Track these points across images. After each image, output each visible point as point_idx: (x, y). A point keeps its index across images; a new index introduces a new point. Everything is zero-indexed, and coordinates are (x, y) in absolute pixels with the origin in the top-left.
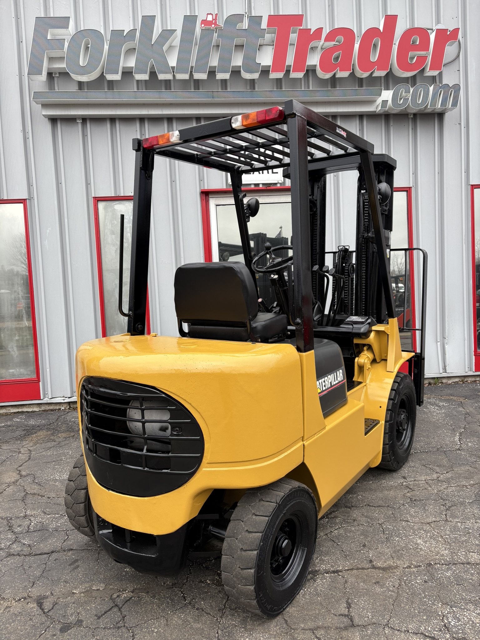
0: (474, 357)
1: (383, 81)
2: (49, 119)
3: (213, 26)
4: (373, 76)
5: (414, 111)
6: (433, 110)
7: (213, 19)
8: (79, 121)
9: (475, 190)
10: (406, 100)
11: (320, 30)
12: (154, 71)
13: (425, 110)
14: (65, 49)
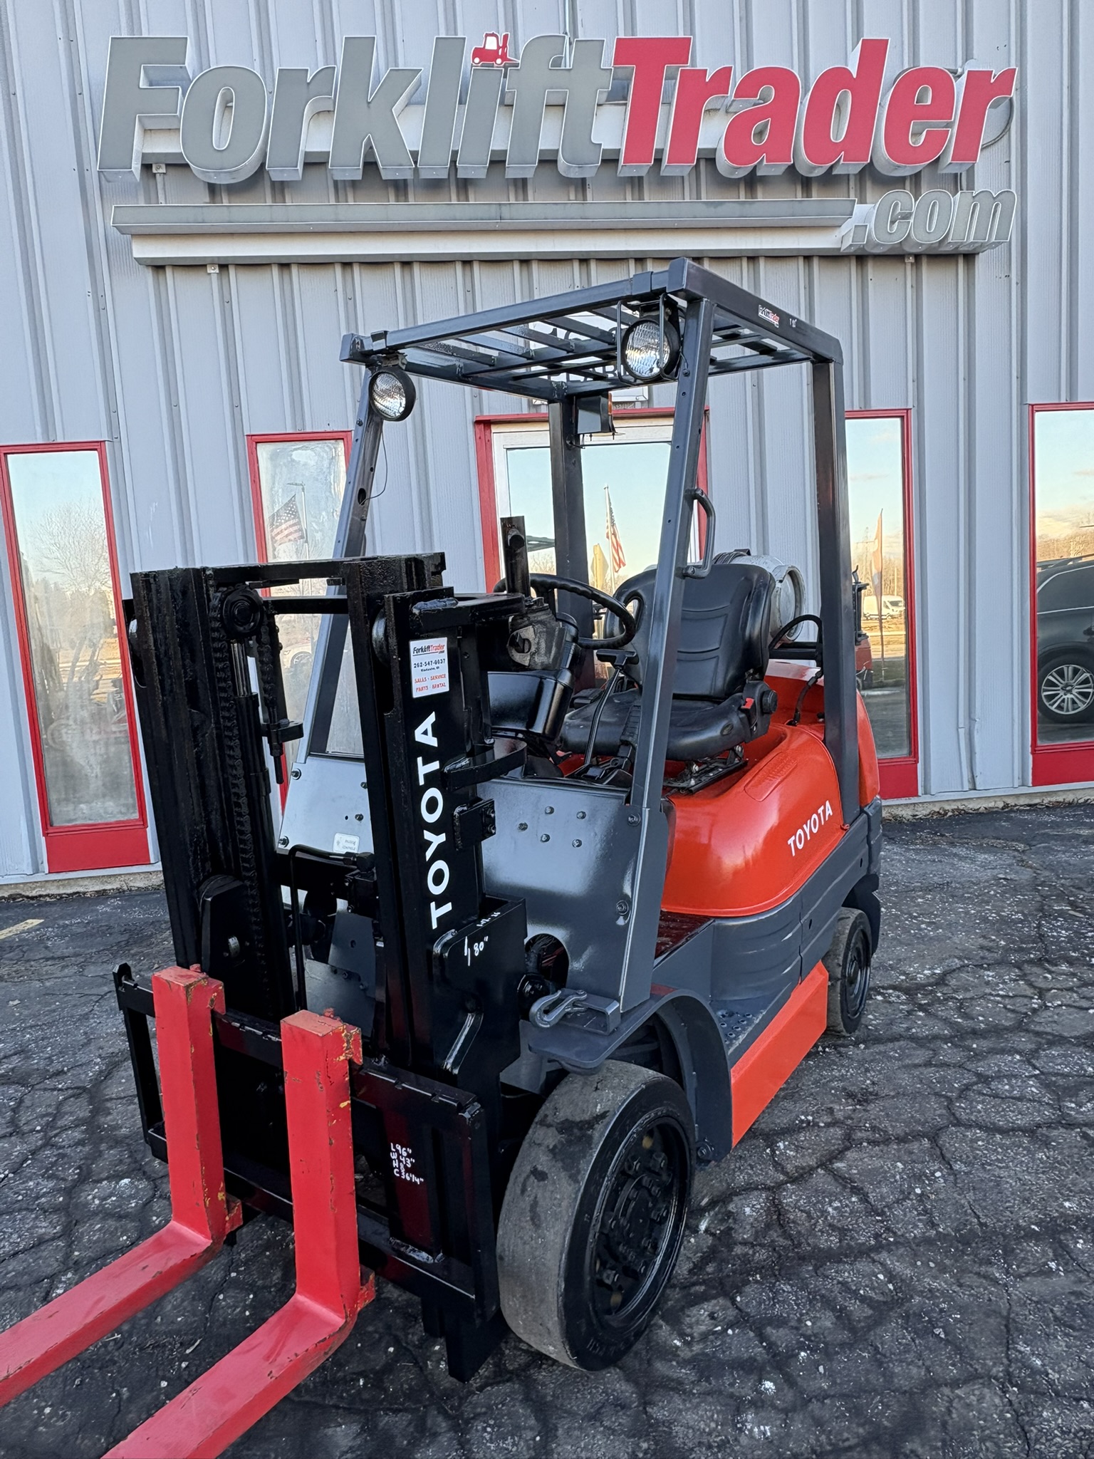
0: (1031, 757)
1: (853, 184)
2: (148, 266)
3: (499, 61)
4: (835, 172)
5: (918, 249)
6: (957, 248)
7: (499, 47)
8: (213, 270)
9: (1037, 415)
10: (904, 225)
11: (725, 74)
12: (372, 160)
13: (939, 246)
14: (180, 111)
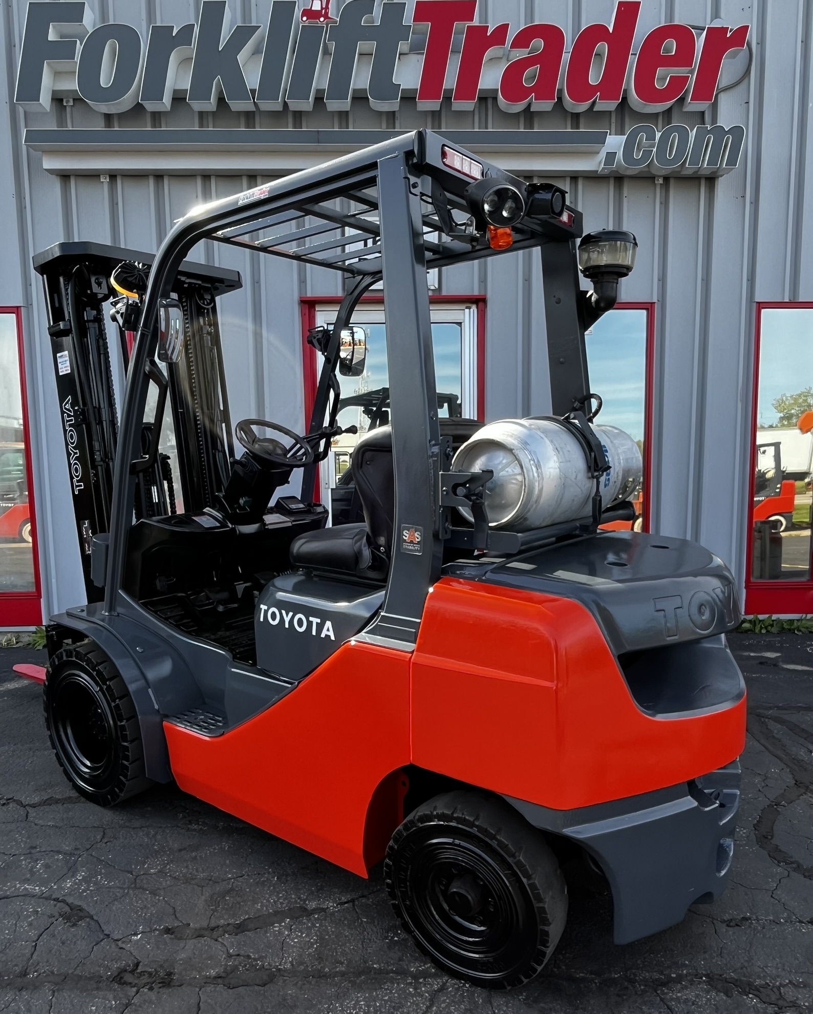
0: (744, 591)
1: (613, 120)
2: (57, 175)
3: (322, 19)
4: (594, 110)
5: (663, 173)
6: (696, 172)
7: (322, 8)
8: (105, 180)
9: (763, 311)
10: (648, 153)
11: (503, 29)
12: (223, 96)
13: (680, 172)
14: (78, 58)
